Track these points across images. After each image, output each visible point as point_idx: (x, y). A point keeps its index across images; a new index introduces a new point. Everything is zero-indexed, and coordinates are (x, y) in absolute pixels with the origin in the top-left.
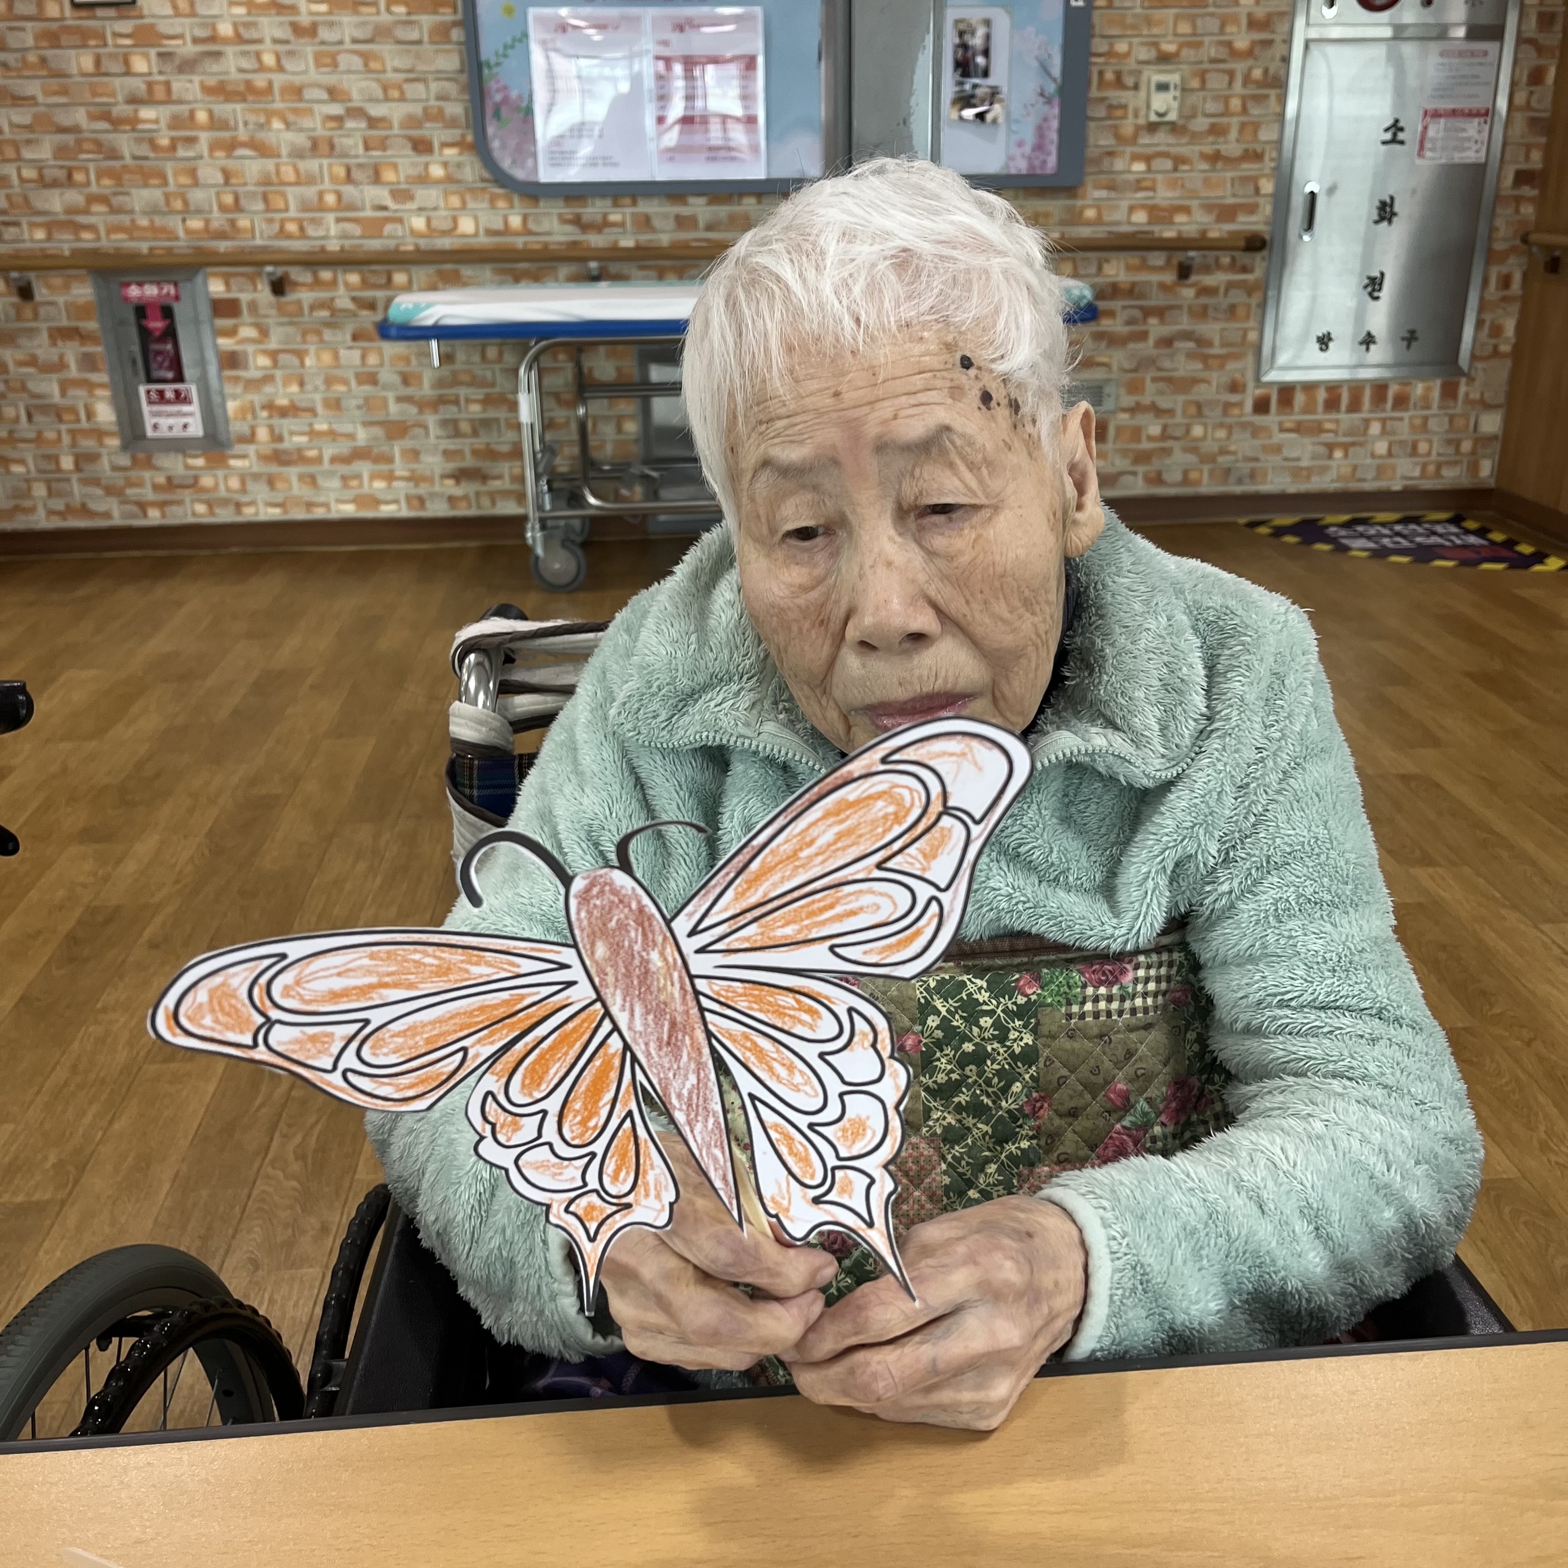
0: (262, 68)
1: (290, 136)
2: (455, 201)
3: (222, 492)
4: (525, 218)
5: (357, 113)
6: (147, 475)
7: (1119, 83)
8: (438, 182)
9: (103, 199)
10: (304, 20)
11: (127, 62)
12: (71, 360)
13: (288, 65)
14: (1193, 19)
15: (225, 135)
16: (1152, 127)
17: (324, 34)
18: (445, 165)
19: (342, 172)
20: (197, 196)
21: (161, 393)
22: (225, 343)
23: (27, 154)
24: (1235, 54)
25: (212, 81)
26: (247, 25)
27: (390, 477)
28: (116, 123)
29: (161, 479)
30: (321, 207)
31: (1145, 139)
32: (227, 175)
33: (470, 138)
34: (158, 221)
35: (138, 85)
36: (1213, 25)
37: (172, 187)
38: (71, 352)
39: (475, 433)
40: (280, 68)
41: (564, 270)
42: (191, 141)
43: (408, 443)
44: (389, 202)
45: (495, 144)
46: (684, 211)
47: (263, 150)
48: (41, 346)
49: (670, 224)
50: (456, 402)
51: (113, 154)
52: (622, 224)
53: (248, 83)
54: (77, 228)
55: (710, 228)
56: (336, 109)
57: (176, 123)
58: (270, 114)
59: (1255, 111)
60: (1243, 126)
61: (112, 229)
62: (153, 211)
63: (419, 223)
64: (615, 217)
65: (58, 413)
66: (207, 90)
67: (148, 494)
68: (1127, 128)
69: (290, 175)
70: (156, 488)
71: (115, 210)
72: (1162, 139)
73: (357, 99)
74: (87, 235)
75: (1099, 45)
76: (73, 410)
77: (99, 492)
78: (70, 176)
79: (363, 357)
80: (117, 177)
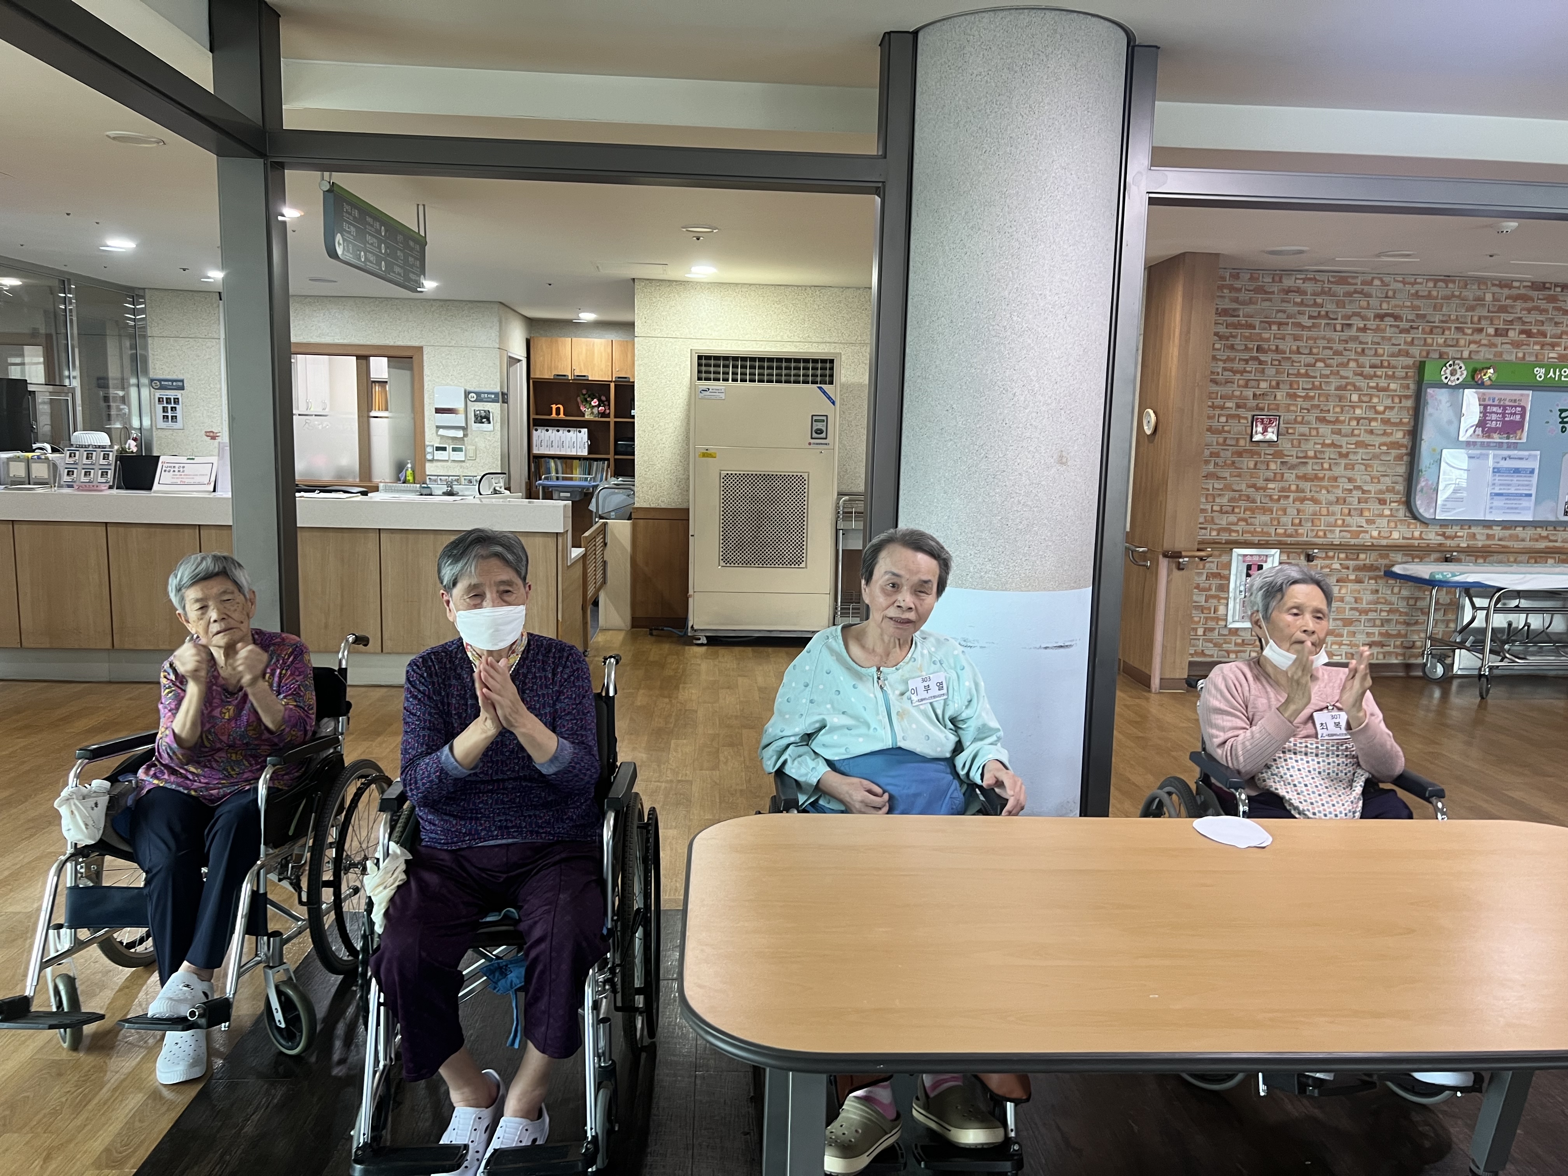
1: (1328, 496)
2: (1392, 525)
4: (1421, 532)
5: (1358, 488)
6: (1234, 638)
8: (1387, 516)
9: (1245, 520)
10: (1344, 450)
11: (1268, 465)
13: (1334, 468)
15: (1302, 495)
17: (1351, 456)
18: (1391, 510)
19: (1347, 511)
20: (1284, 519)
23: (1218, 500)
25: (1301, 474)
26: (1321, 452)
27: (1340, 644)
29: (1239, 641)
30: (1335, 525)
32: (1298, 511)
33: (1403, 499)
35: (1270, 474)
37: (1274, 515)
38: (1215, 582)
39: (1382, 625)
40: (1330, 469)
41: (1434, 556)
42: (1288, 497)
43: (1352, 629)
44: (1364, 525)
45: (1418, 503)
46: (1490, 532)
47: (1315, 501)
49: (1484, 537)
50: (1376, 611)
51: (1254, 501)
52: (1462, 537)
53: (1316, 474)
54: (1230, 531)
55: (1500, 540)
56: (1350, 486)
57: (1283, 490)
58: (1321, 487)
62: (1266, 525)
63: (1375, 534)
64: (1458, 534)
65: (1202, 609)
66: (1298, 477)
67: (1232, 647)
69: (1324, 511)
70: (1236, 644)
71: (1248, 524)
73: (1359, 482)
74: (1234, 534)
76: (1209, 609)
77: (1211, 645)
78: (1233, 510)
79: (1340, 590)
80: (1252, 511)
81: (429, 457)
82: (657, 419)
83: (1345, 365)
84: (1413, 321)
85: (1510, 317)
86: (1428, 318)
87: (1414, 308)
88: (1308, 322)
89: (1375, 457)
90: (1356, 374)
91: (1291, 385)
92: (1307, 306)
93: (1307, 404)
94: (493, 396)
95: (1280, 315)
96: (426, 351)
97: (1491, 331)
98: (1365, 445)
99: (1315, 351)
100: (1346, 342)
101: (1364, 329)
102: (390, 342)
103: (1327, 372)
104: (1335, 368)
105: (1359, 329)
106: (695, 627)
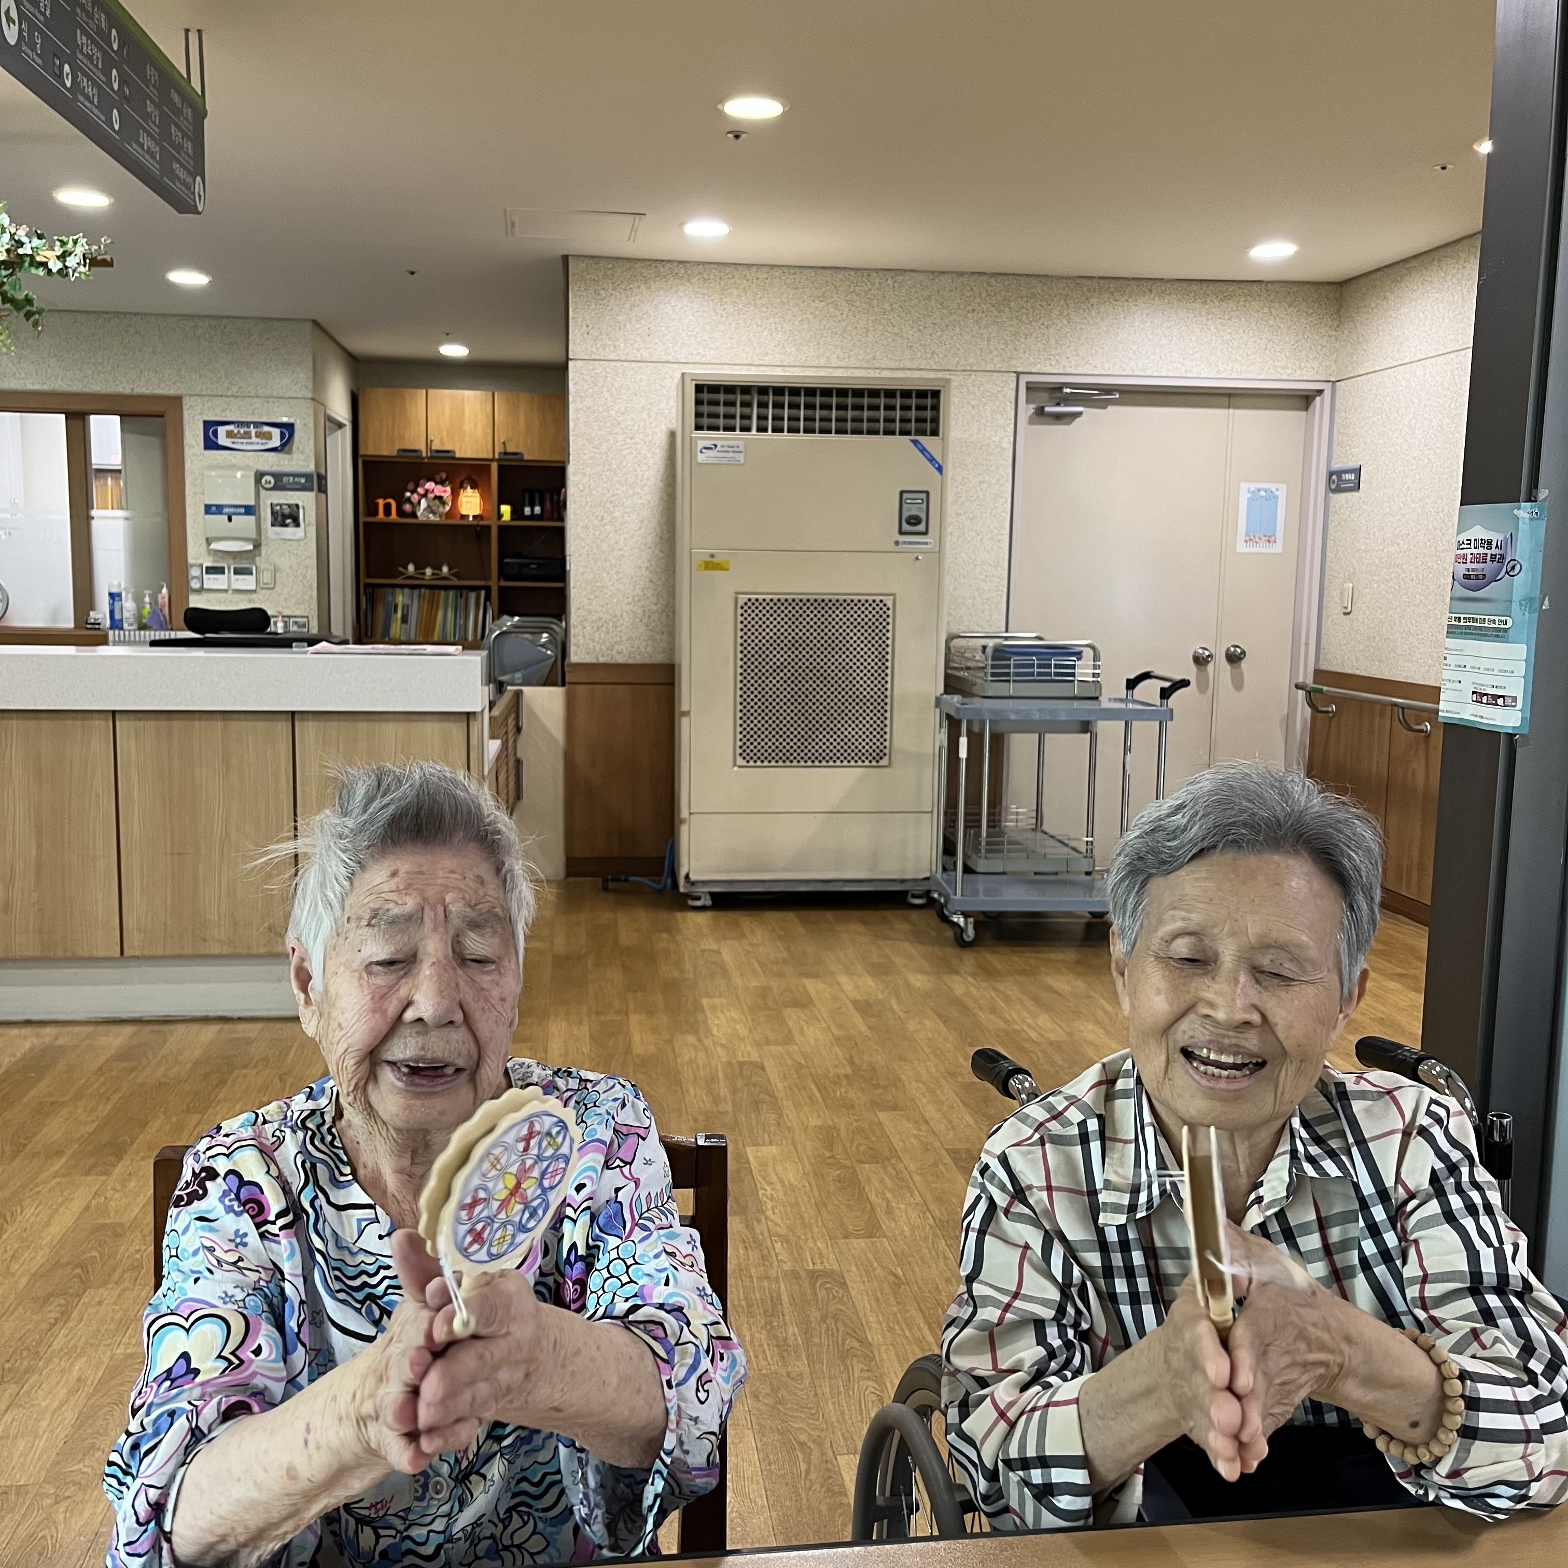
81: (195, 584)
82: (609, 505)
94: (303, 481)
96: (187, 403)
102: (124, 388)
106: (693, 877)
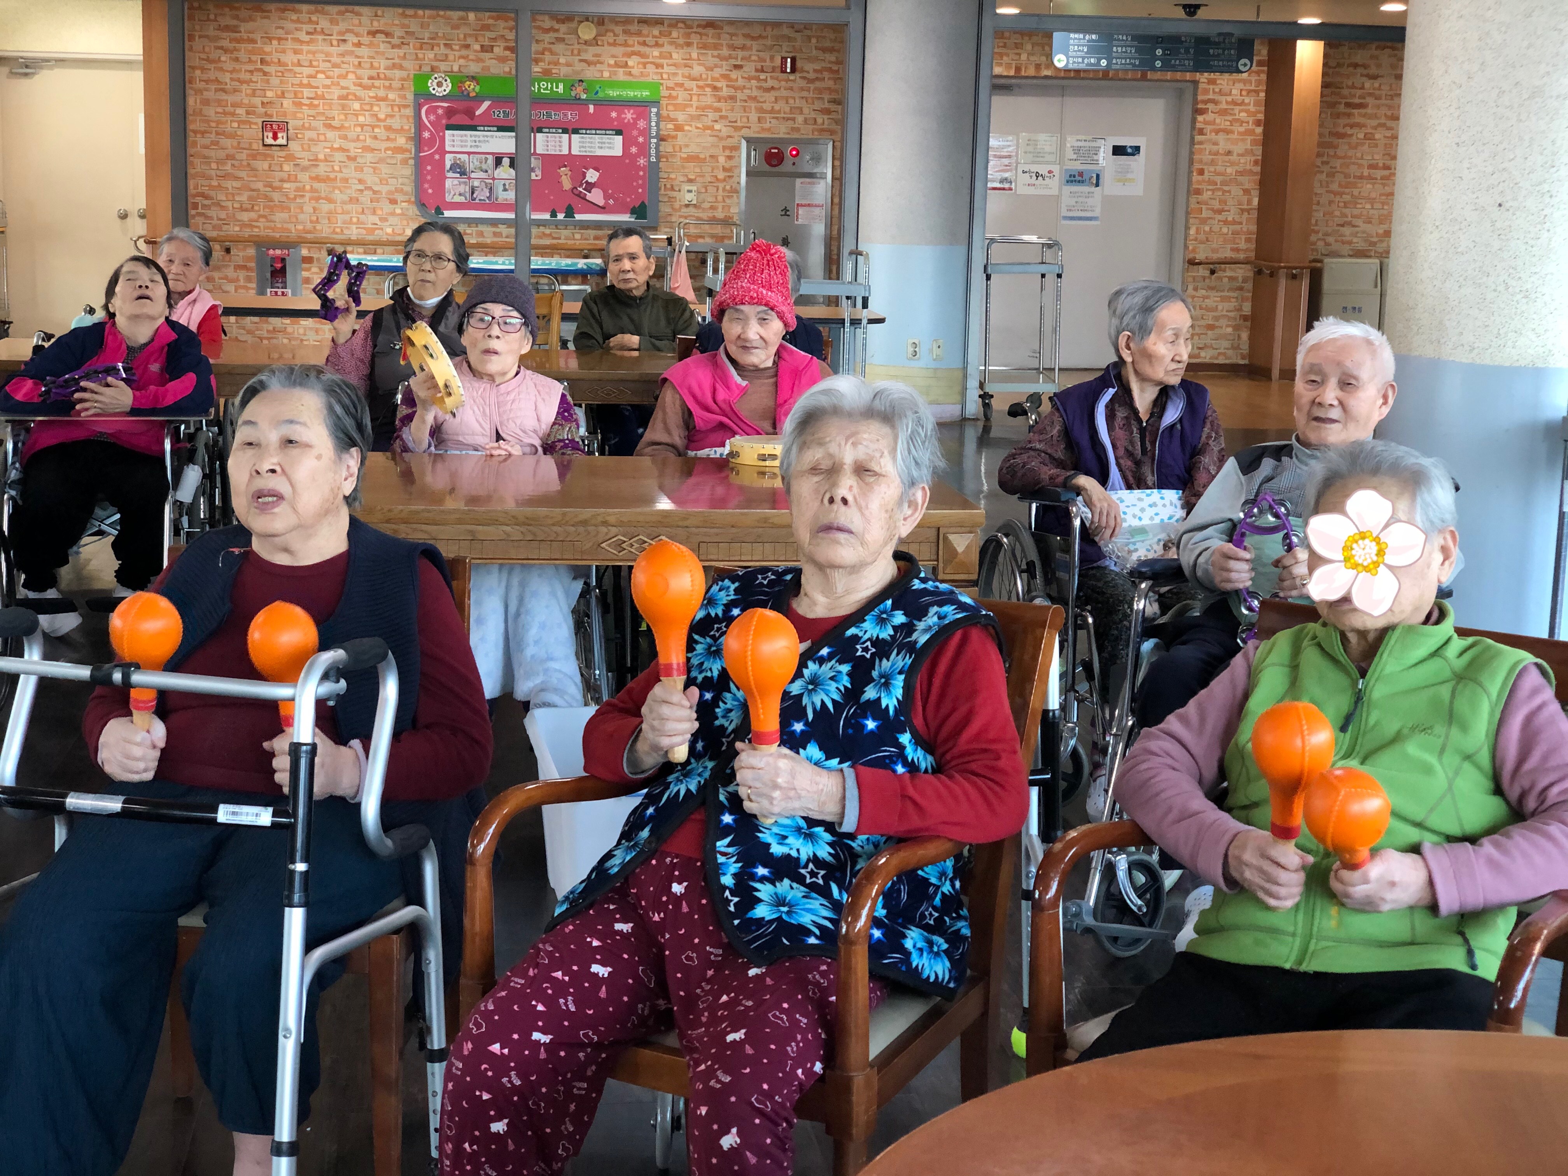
0: (334, 171)
1: (341, 196)
2: (405, 222)
3: (296, 335)
5: (370, 188)
6: (265, 326)
7: (672, 189)
9: (264, 217)
10: (352, 154)
11: (281, 167)
12: (241, 278)
13: (344, 170)
14: (701, 167)
15: (316, 195)
16: (687, 206)
17: (359, 160)
18: (401, 209)
20: (301, 217)
21: (276, 293)
22: (305, 274)
23: (237, 198)
24: (718, 180)
25: (314, 175)
26: (331, 155)
28: (274, 189)
29: (271, 328)
30: (351, 222)
31: (684, 210)
32: (315, 209)
34: (285, 226)
35: (285, 175)
36: (710, 169)
37: (292, 213)
38: (242, 274)
40: (341, 172)
42: (303, 196)
44: (378, 222)
47: (330, 200)
48: (230, 272)
51: (271, 200)
53: (328, 176)
54: (252, 227)
55: (507, 237)
56: (361, 187)
57: (298, 189)
58: (334, 188)
59: (728, 201)
60: (723, 207)
61: (266, 228)
62: (283, 222)
63: (389, 230)
66: (311, 178)
68: (677, 205)
69: (339, 210)
70: (268, 331)
71: (268, 221)
72: (692, 210)
73: (369, 184)
74: (256, 230)
75: (662, 175)
78: (253, 207)
80: (271, 208)
83: (345, 77)
84: (403, 38)
85: (492, 35)
86: (417, 35)
87: (403, 26)
88: (307, 38)
89: (381, 161)
90: (355, 84)
91: (295, 93)
92: (302, 23)
93: (312, 112)
95: (280, 31)
97: (477, 47)
98: (373, 150)
99: (314, 63)
100: (342, 55)
101: (359, 45)
103: (328, 82)
104: (336, 80)
105: (354, 45)
